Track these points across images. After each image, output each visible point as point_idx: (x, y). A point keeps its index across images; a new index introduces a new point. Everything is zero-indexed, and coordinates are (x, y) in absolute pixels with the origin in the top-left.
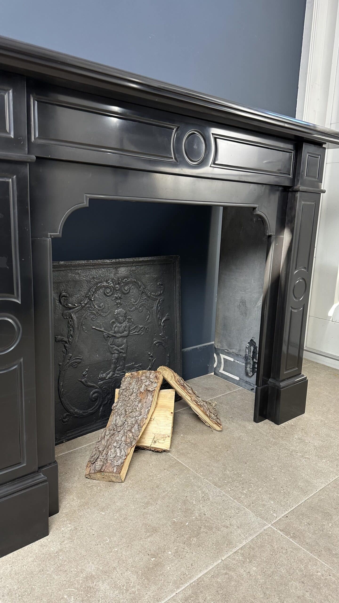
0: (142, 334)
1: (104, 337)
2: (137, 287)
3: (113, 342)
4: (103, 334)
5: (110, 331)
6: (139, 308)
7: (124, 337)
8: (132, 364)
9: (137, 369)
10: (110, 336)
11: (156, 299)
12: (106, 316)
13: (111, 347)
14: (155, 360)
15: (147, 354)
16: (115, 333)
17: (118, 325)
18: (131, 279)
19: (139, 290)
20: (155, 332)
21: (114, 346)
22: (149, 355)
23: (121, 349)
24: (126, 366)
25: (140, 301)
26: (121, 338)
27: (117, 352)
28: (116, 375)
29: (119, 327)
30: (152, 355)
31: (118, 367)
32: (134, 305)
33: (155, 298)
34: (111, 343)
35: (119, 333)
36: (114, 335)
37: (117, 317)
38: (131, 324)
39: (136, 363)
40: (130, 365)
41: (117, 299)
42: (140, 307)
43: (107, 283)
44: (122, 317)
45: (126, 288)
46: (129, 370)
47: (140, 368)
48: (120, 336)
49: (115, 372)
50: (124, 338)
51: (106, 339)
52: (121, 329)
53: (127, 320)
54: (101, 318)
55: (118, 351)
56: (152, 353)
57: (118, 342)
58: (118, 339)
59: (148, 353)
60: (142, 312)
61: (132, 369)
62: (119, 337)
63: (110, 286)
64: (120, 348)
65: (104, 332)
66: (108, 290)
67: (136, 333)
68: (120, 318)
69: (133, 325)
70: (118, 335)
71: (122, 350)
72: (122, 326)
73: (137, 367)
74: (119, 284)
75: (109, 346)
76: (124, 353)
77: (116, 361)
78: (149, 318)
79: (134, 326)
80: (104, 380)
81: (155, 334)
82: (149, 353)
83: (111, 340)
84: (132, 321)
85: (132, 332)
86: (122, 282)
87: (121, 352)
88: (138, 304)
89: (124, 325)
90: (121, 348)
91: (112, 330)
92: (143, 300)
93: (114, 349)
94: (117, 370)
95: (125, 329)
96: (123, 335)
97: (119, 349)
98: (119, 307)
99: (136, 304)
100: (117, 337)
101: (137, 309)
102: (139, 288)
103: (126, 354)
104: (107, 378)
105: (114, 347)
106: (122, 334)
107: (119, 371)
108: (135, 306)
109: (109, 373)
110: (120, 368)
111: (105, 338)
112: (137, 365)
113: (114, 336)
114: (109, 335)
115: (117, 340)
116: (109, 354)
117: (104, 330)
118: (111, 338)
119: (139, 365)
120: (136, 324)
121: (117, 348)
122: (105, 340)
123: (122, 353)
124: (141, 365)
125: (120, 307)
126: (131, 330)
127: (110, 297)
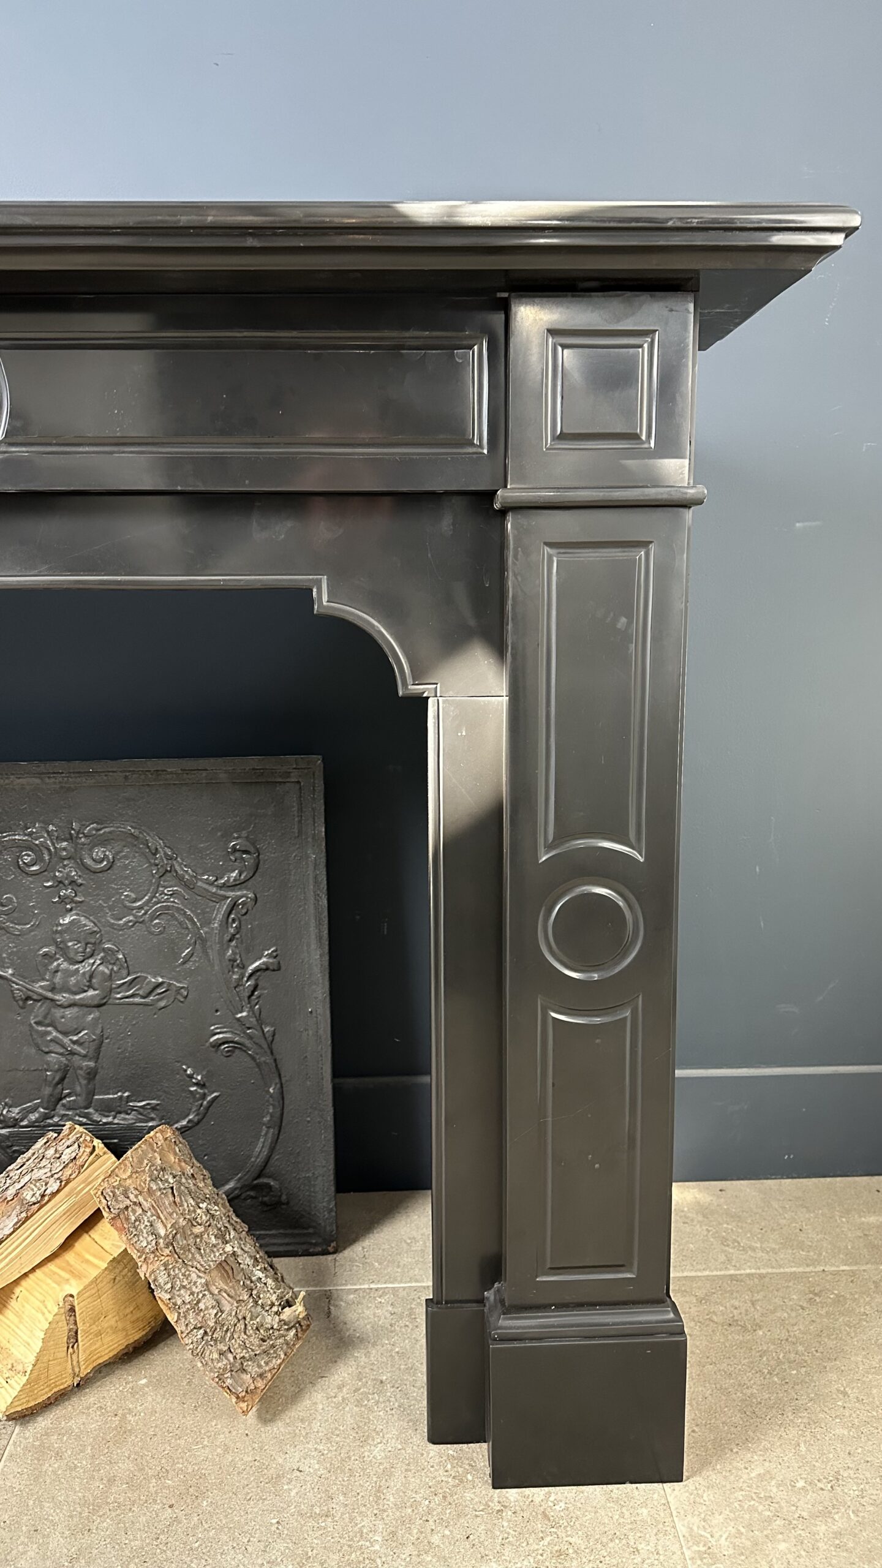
0: (162, 1004)
1: (14, 997)
2: (143, 854)
3: (45, 1017)
4: (12, 986)
5: (39, 981)
6: (152, 921)
7: (87, 1006)
8: (119, 1094)
9: (141, 1114)
10: (35, 997)
11: (221, 896)
12: (22, 933)
13: (37, 1031)
14: (216, 1097)
15: (182, 1072)
16: (53, 989)
17: (65, 965)
18: (118, 827)
19: (151, 865)
20: (218, 1007)
21: (49, 1029)
22: (191, 1077)
23: (74, 1042)
24: (96, 1097)
25: (154, 900)
26: (75, 1010)
27: (62, 1051)
28: (56, 1119)
29: (69, 974)
30: (199, 1078)
31: (69, 1095)
32: (133, 910)
33: (214, 893)
34: (39, 1019)
35: (65, 992)
36: (50, 995)
37: (61, 942)
38: (115, 969)
39: (136, 1096)
40: (111, 1096)
41: (65, 885)
42: (152, 918)
43: (25, 835)
44: (79, 942)
45: (98, 852)
46: (107, 1114)
47: (153, 1115)
48: (72, 1002)
49: (54, 1110)
50: (86, 1009)
51: (21, 1003)
52: (73, 980)
53: (102, 954)
54: (4, 938)
55: (63, 1046)
56: (204, 1073)
57: (63, 1020)
58: (62, 1010)
59: (186, 1071)
60: (161, 933)
61: (120, 1113)
62: (66, 1004)
63: (36, 845)
64: (71, 1040)
65: (14, 982)
66: (29, 855)
67: (137, 1000)
68: (70, 944)
69: (125, 972)
70: (62, 998)
71: (75, 1047)
72: (77, 970)
73: (141, 1110)
74: (72, 839)
75: (30, 1025)
76: (85, 1056)
77: (57, 1078)
78: (191, 955)
79: (128, 975)
80: (13, 1126)
81: (218, 1013)
82: (189, 1071)
83: (40, 1009)
84: (118, 959)
85: (119, 993)
86: (83, 833)
87: (72, 1053)
88: (146, 908)
89: (84, 968)
90: (75, 1038)
91: (44, 979)
92: (166, 895)
93: (49, 1038)
94: (64, 1105)
95: (90, 981)
96: (80, 999)
97: (66, 1040)
98: (71, 910)
99: (140, 908)
100: (58, 1003)
101: (140, 923)
102: (150, 855)
103: (96, 1062)
104: (25, 1123)
105: (49, 1033)
106: (78, 997)
107: (69, 1109)
108: (135, 911)
109: (34, 1109)
110: (74, 1101)
111: (17, 1001)
112: (139, 1102)
113: (46, 998)
114: (30, 993)
115: (58, 1013)
116: (33, 1051)
117: (11, 975)
118: (39, 1004)
119: (148, 1104)
120: (137, 972)
121: (60, 1036)
122: (18, 1008)
123: (79, 1054)
124: (158, 1105)
125: (74, 912)
126: (114, 986)
127: (41, 876)
